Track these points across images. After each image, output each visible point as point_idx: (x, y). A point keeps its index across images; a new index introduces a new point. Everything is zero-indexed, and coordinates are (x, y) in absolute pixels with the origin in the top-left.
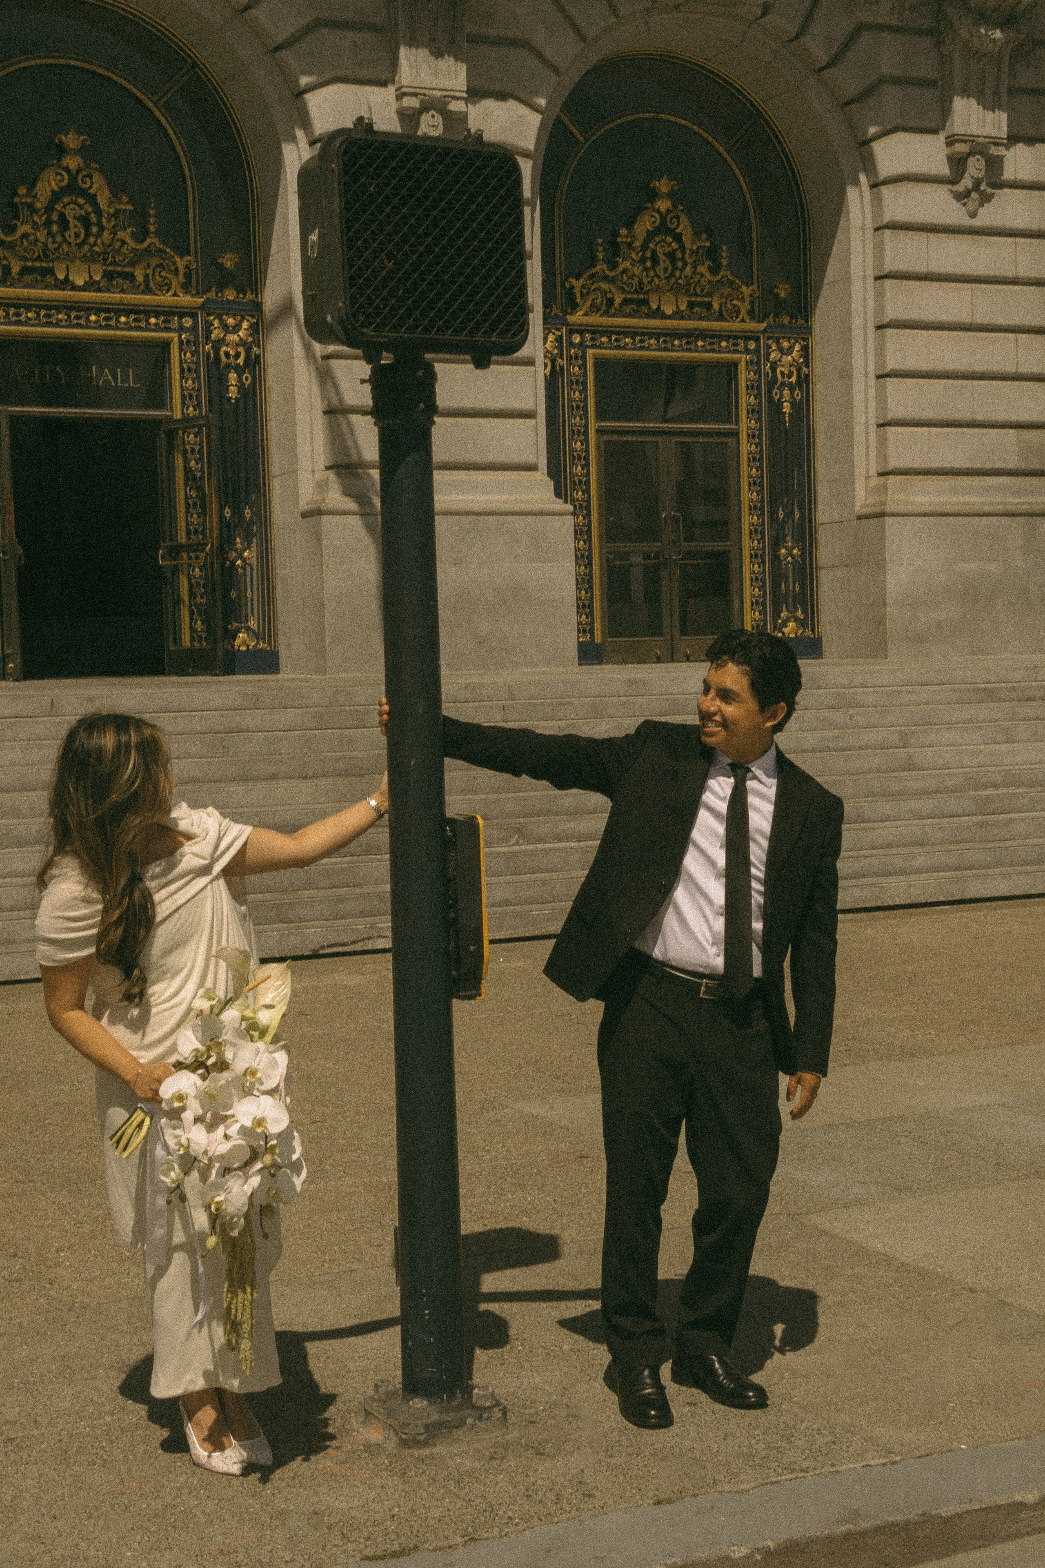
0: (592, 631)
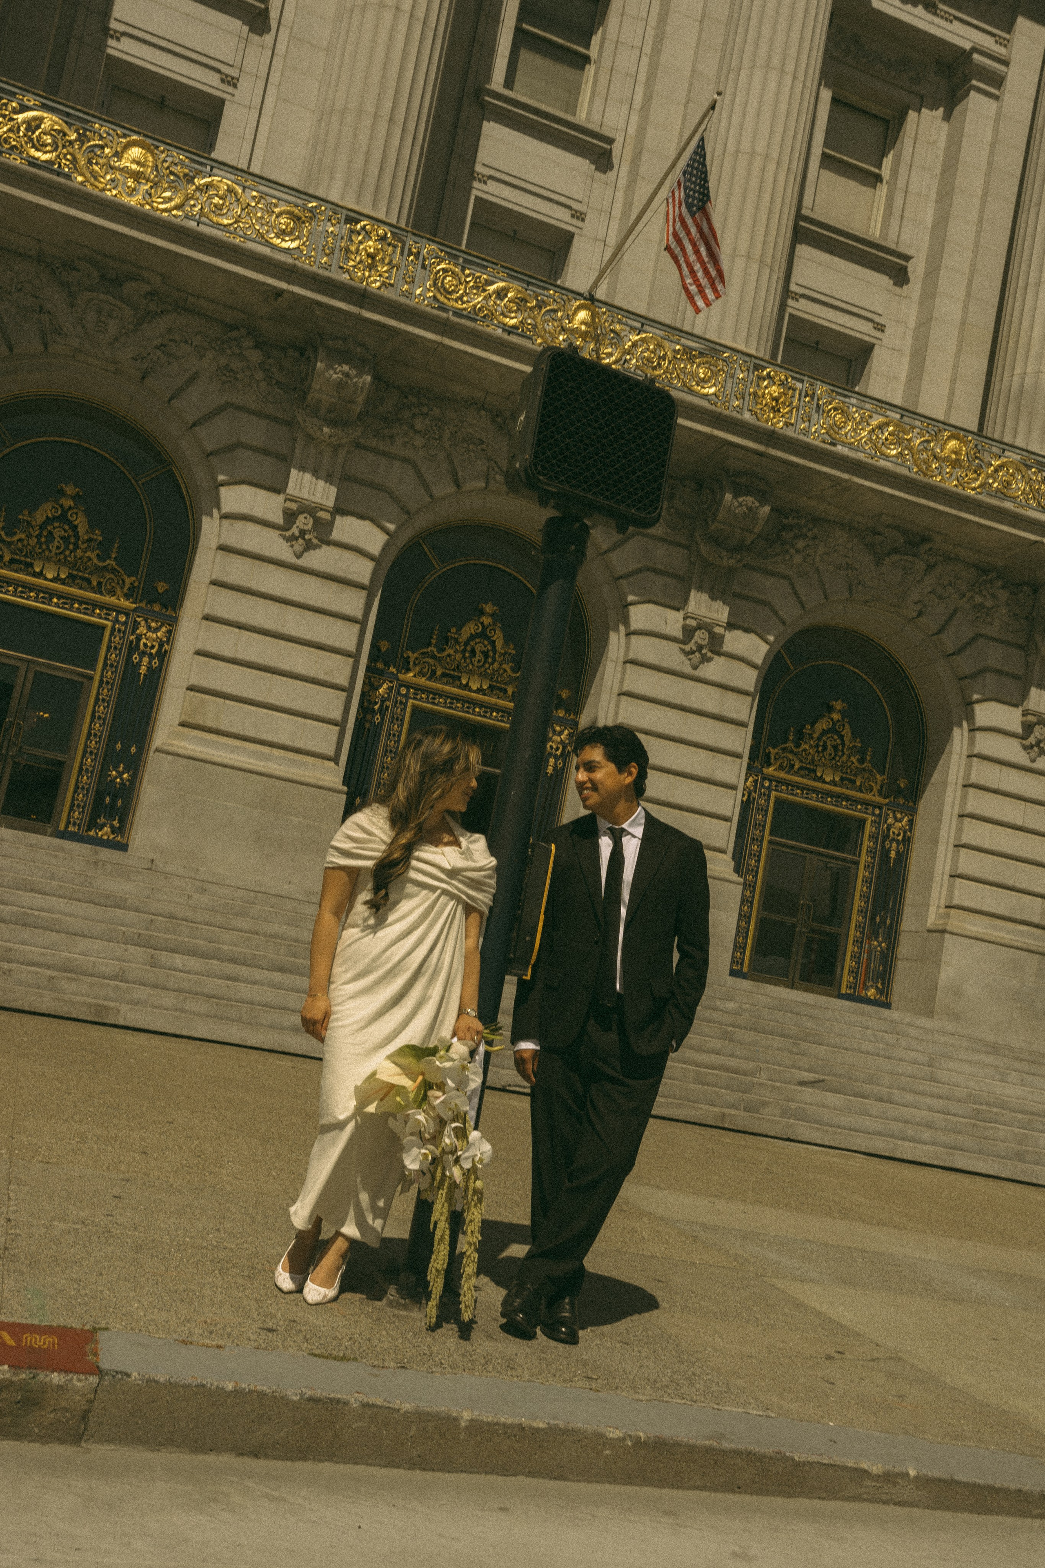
0: (742, 964)
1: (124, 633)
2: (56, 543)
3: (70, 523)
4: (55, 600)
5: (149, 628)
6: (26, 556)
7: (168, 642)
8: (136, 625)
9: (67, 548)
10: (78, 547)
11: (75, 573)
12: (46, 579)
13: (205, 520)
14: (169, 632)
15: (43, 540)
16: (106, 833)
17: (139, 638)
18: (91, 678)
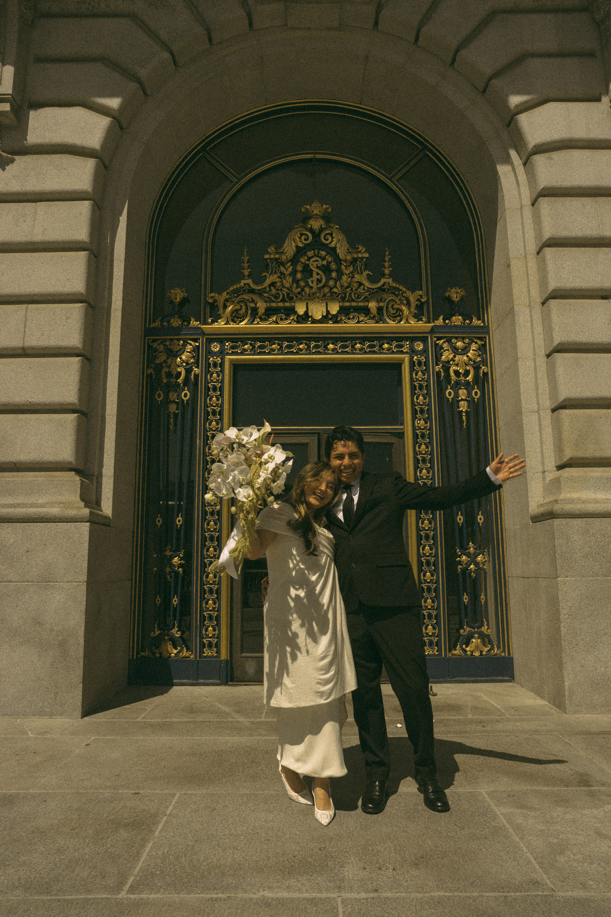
1: (426, 364)
2: (315, 277)
3: (325, 247)
4: (331, 346)
5: (455, 350)
6: (283, 300)
7: (484, 362)
8: (438, 350)
9: (328, 278)
10: (343, 274)
11: (347, 304)
12: (314, 321)
13: (502, 170)
14: (482, 348)
15: (299, 276)
16: (477, 647)
17: (446, 367)
18: (401, 435)
